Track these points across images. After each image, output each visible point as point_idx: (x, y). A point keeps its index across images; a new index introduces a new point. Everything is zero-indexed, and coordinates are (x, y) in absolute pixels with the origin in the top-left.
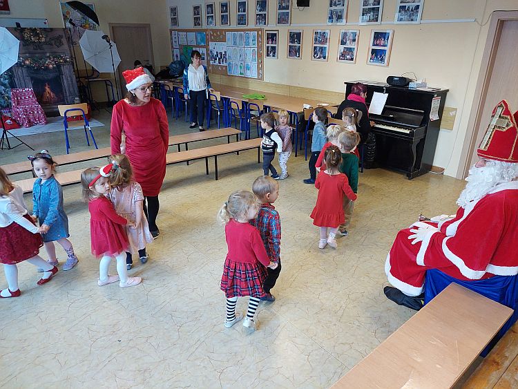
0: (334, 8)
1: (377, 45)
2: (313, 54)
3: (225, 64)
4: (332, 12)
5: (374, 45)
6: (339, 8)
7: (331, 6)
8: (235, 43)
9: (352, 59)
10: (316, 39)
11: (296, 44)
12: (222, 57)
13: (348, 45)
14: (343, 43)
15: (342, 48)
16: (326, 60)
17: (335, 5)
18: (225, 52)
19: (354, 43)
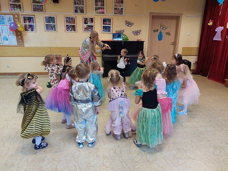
0: (77, 5)
1: (105, 24)
2: (66, 29)
4: (76, 8)
5: (104, 24)
6: (80, 6)
7: (75, 4)
10: (67, 21)
11: (51, 23)
13: (89, 24)
14: (85, 23)
16: (76, 32)
17: (78, 4)
19: (92, 23)
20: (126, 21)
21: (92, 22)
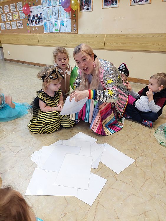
3: (41, 24)
8: (49, 4)
12: (39, 18)
18: (41, 14)
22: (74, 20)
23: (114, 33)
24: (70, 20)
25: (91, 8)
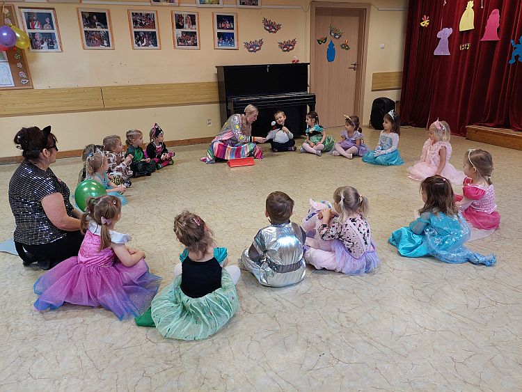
1: (222, 28)
2: (135, 40)
5: (219, 28)
9: (196, 45)
10: (135, 22)
13: (187, 29)
14: (179, 26)
15: (179, 32)
16: (158, 47)
19: (194, 27)
20: (265, 20)
21: (194, 23)
22: (20, 65)
23: (115, 84)
24: (7, 65)
25: (59, 47)
